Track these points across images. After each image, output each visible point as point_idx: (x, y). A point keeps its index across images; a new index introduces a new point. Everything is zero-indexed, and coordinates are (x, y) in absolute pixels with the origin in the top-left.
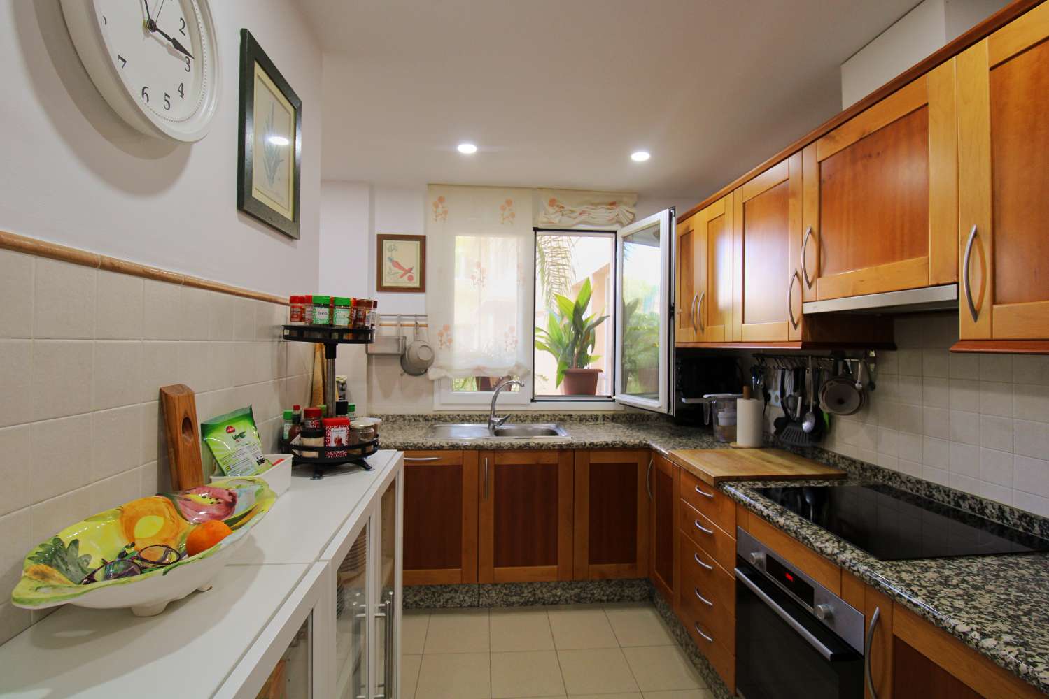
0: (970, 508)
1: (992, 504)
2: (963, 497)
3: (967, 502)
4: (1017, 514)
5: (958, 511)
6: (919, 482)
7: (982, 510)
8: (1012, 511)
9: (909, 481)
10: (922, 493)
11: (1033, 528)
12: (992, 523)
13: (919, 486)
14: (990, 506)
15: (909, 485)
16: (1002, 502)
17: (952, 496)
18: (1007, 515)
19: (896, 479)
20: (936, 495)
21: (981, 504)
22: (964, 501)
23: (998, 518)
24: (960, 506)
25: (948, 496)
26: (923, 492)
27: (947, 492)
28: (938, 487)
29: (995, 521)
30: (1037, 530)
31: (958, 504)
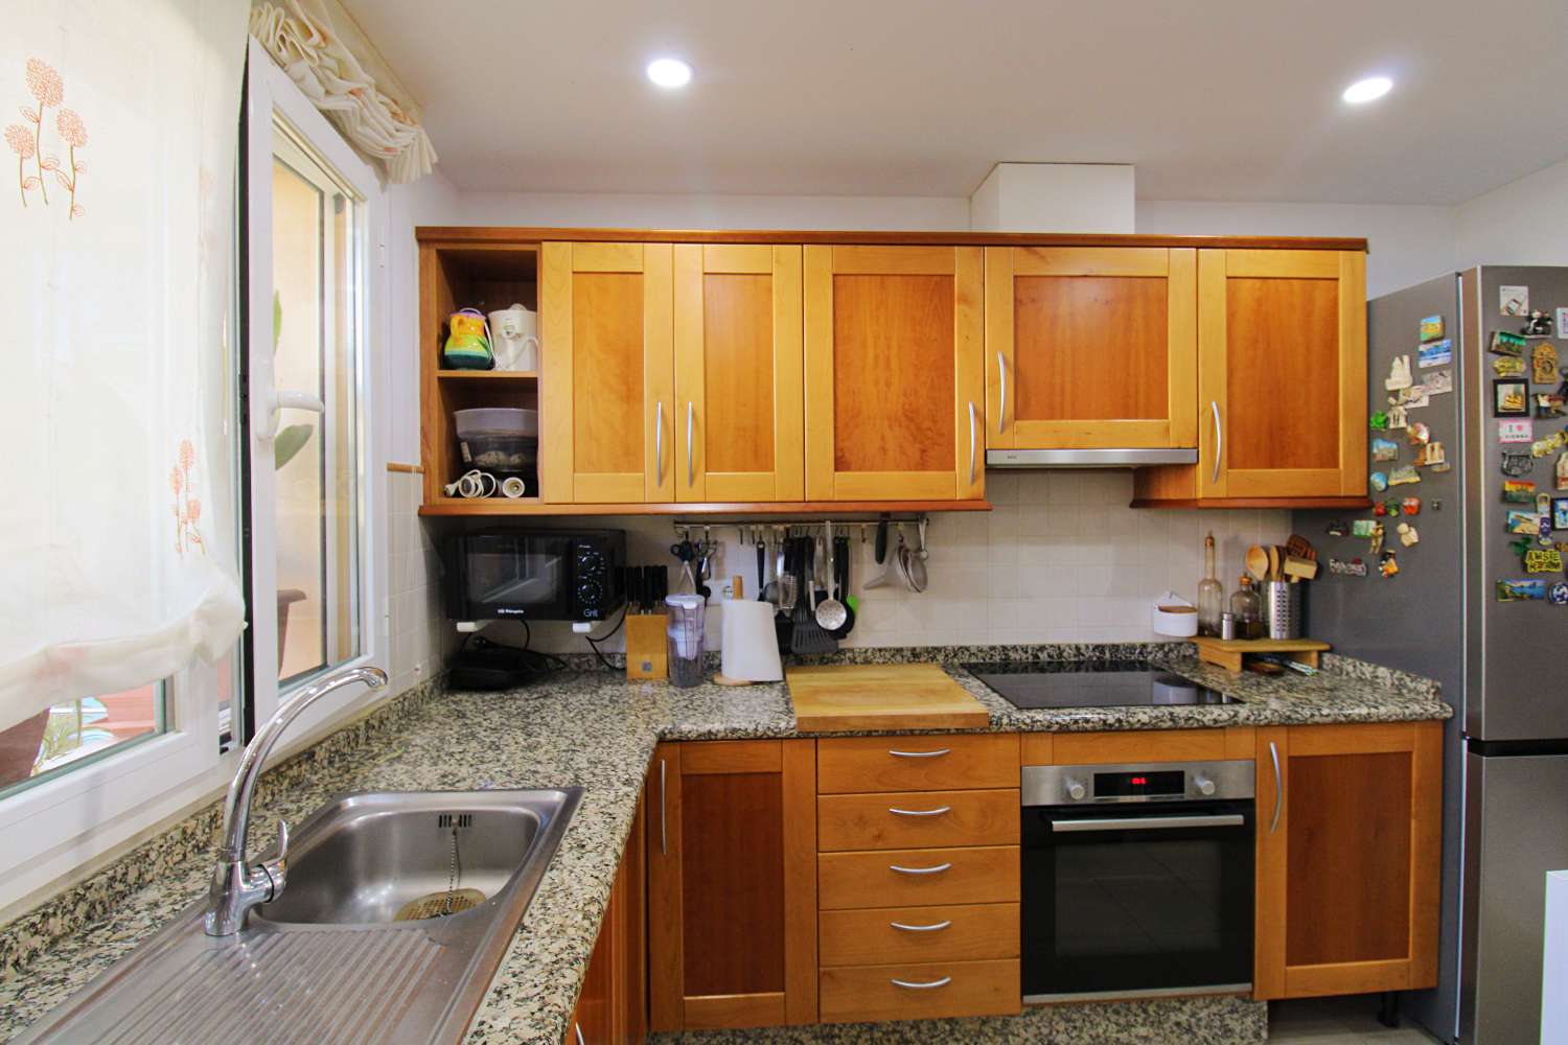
0: (1049, 656)
1: (1069, 646)
2: (1042, 648)
3: (1045, 653)
4: (1091, 648)
5: (1037, 663)
6: (993, 648)
7: (1060, 655)
8: (1087, 647)
9: (981, 651)
10: (997, 659)
11: (1104, 654)
12: (1070, 663)
13: (992, 652)
14: (1067, 649)
15: (980, 655)
16: (1076, 642)
17: (1030, 652)
18: (1083, 651)
19: (963, 653)
20: (1013, 655)
21: (1059, 648)
22: (1042, 652)
23: (1075, 656)
24: (1039, 658)
25: (1026, 652)
26: (998, 657)
27: (1025, 650)
28: (1014, 648)
29: (1073, 659)
30: (1108, 655)
31: (1036, 657)
